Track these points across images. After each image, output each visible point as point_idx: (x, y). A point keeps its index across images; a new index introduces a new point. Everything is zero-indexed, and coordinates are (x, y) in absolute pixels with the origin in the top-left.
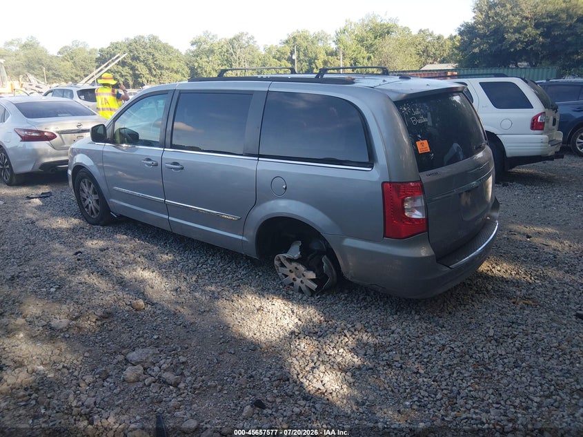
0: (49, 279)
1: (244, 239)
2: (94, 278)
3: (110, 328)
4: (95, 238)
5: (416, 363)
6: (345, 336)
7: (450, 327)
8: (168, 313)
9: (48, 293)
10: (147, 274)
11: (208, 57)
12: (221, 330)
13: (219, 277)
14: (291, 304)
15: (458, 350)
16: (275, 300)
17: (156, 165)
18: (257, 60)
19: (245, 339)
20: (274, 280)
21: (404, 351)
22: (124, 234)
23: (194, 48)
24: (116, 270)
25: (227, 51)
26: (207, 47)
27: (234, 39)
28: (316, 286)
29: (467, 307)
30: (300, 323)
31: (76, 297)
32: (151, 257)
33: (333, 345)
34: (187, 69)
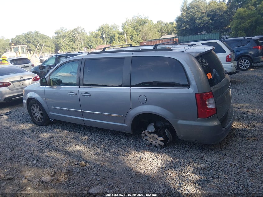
0: (30, 157)
1: (125, 125)
2: (53, 153)
3: (73, 178)
4: (44, 132)
5: (223, 174)
6: (186, 166)
7: (229, 155)
8: (97, 166)
9: (33, 164)
10: (78, 148)
11: (63, 39)
12: (128, 172)
13: (113, 144)
14: (154, 154)
15: (238, 165)
16: (145, 152)
17: (76, 94)
18: (86, 39)
19: (141, 174)
20: (140, 143)
21: (215, 169)
22: (58, 129)
23: (56, 35)
24: (62, 147)
25: (72, 35)
26: (62, 34)
27: (75, 30)
28: (164, 144)
29: (230, 144)
30: (162, 162)
31: (49, 164)
32: (77, 139)
33: (183, 171)
34: (54, 45)
